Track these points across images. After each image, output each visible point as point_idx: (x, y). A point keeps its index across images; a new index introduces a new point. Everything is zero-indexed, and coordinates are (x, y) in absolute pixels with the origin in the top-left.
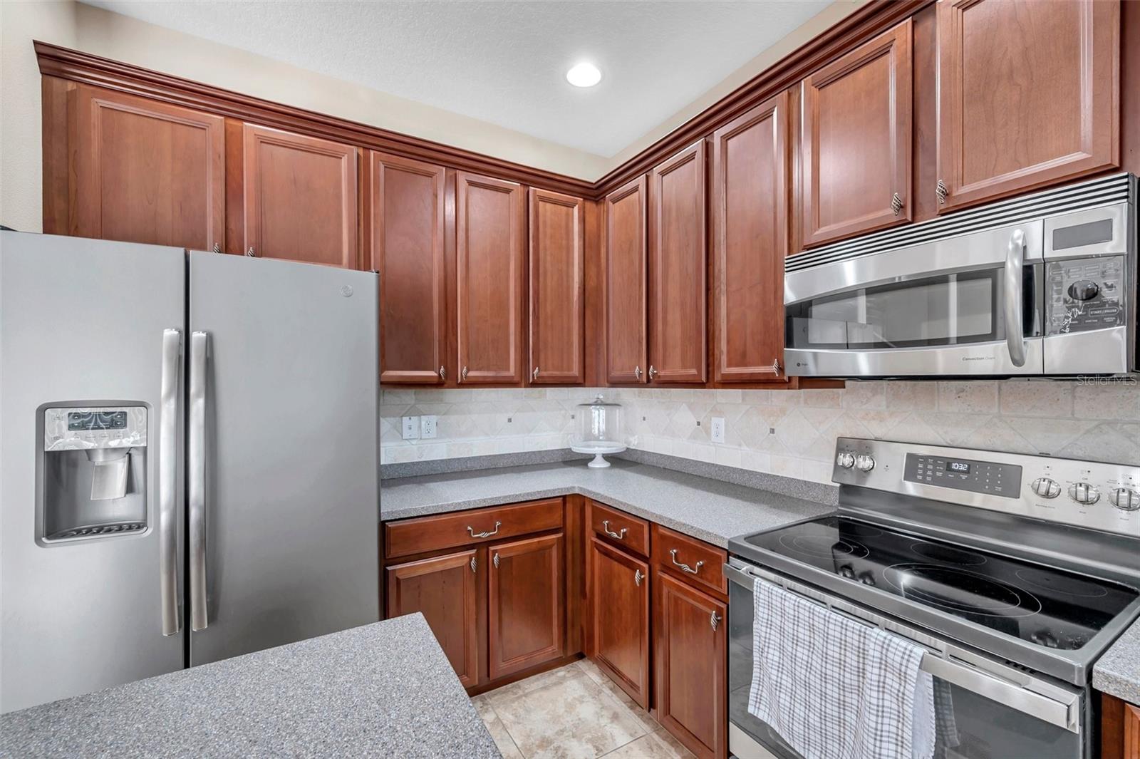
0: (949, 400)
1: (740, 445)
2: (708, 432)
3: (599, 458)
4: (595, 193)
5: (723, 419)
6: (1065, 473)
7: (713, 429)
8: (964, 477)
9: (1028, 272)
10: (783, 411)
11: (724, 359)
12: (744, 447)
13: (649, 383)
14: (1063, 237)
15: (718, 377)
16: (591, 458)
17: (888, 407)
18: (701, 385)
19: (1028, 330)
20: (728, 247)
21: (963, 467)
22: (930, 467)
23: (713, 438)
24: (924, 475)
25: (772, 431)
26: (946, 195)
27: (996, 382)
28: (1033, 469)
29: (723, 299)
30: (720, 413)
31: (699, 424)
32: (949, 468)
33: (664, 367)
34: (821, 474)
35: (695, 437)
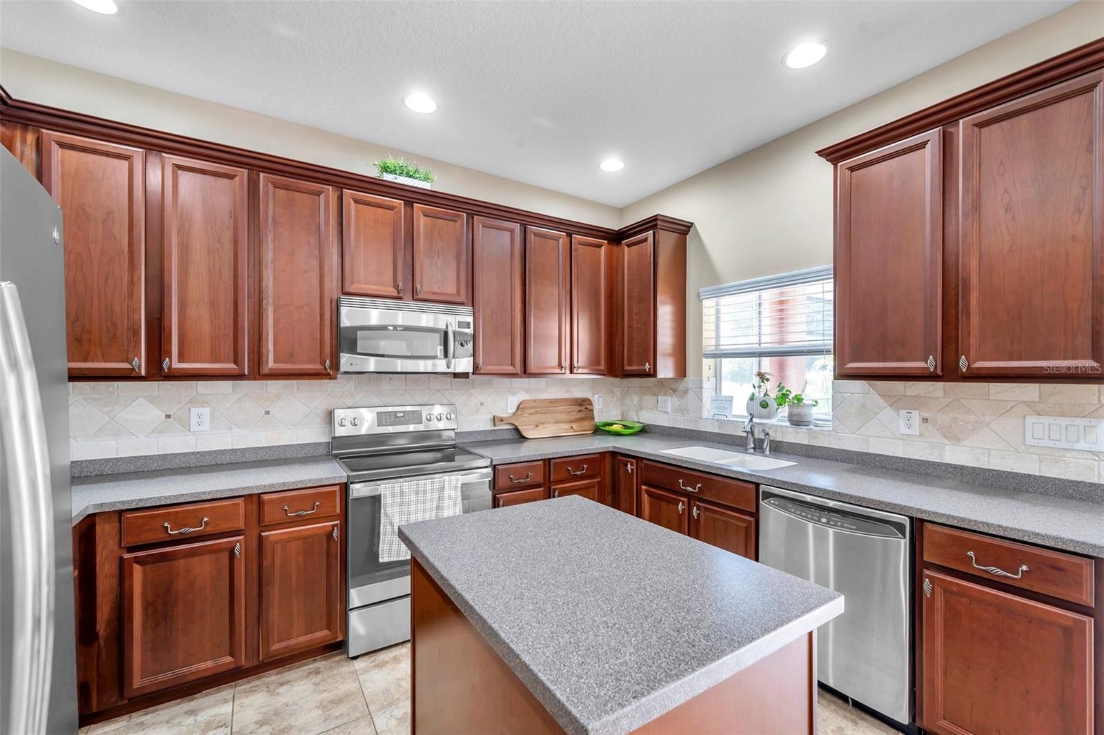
0: (386, 385)
1: (230, 429)
2: (184, 423)
5: (208, 409)
6: (432, 411)
7: (194, 420)
8: (402, 419)
11: (271, 356)
12: (236, 430)
13: (156, 376)
14: (461, 324)
17: (355, 389)
21: (402, 414)
22: (388, 417)
23: (194, 427)
24: (386, 422)
25: (268, 412)
27: (404, 375)
28: (425, 412)
29: (270, 310)
30: (204, 403)
31: (168, 416)
32: (396, 417)
33: (181, 360)
34: (313, 434)
35: (158, 430)
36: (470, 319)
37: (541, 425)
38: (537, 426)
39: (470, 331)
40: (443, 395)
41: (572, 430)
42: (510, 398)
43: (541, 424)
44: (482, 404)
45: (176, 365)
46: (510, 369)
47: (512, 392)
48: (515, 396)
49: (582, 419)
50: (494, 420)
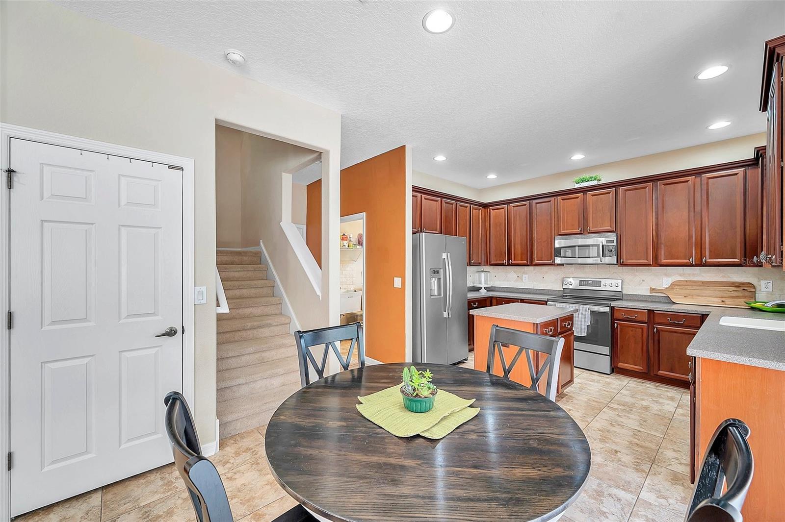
1: (533, 282)
2: (522, 280)
3: (483, 288)
4: (485, 206)
6: (608, 282)
7: (524, 279)
9: (603, 246)
10: (547, 272)
11: (536, 258)
12: (535, 283)
13: (509, 265)
14: (608, 242)
15: (534, 263)
16: (481, 288)
18: (528, 265)
19: (603, 257)
20: (537, 230)
22: (584, 283)
23: (525, 281)
25: (543, 278)
26: (589, 230)
27: (598, 265)
28: (603, 282)
29: (536, 244)
30: (526, 274)
31: (518, 277)
33: (514, 260)
34: (558, 287)
35: (517, 281)
36: (614, 239)
37: (689, 297)
38: (685, 297)
39: (615, 244)
40: (618, 274)
41: (723, 303)
42: (665, 279)
43: (689, 295)
44: (643, 281)
45: (513, 262)
46: (645, 261)
47: (667, 275)
48: (670, 277)
49: (737, 297)
50: (652, 290)
